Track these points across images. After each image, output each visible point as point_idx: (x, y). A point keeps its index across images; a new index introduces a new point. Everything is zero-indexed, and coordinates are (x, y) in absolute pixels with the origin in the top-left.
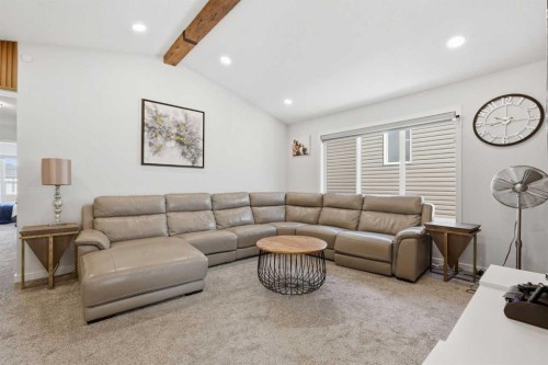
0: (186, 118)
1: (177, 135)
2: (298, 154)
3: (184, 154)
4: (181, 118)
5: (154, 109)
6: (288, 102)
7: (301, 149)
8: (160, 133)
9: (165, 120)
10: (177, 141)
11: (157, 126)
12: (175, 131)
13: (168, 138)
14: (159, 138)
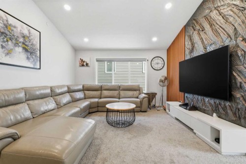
0: (30, 33)
1: (23, 43)
2: (83, 65)
3: (28, 58)
4: (26, 32)
5: (5, 18)
6: (86, 40)
7: (85, 64)
8: (11, 39)
9: (14, 29)
10: (24, 48)
11: (8, 33)
12: (21, 40)
13: (16, 44)
14: (10, 43)
